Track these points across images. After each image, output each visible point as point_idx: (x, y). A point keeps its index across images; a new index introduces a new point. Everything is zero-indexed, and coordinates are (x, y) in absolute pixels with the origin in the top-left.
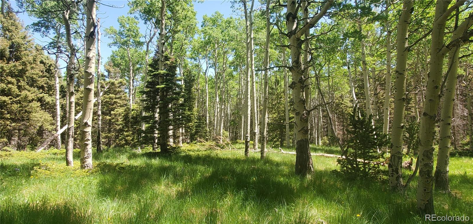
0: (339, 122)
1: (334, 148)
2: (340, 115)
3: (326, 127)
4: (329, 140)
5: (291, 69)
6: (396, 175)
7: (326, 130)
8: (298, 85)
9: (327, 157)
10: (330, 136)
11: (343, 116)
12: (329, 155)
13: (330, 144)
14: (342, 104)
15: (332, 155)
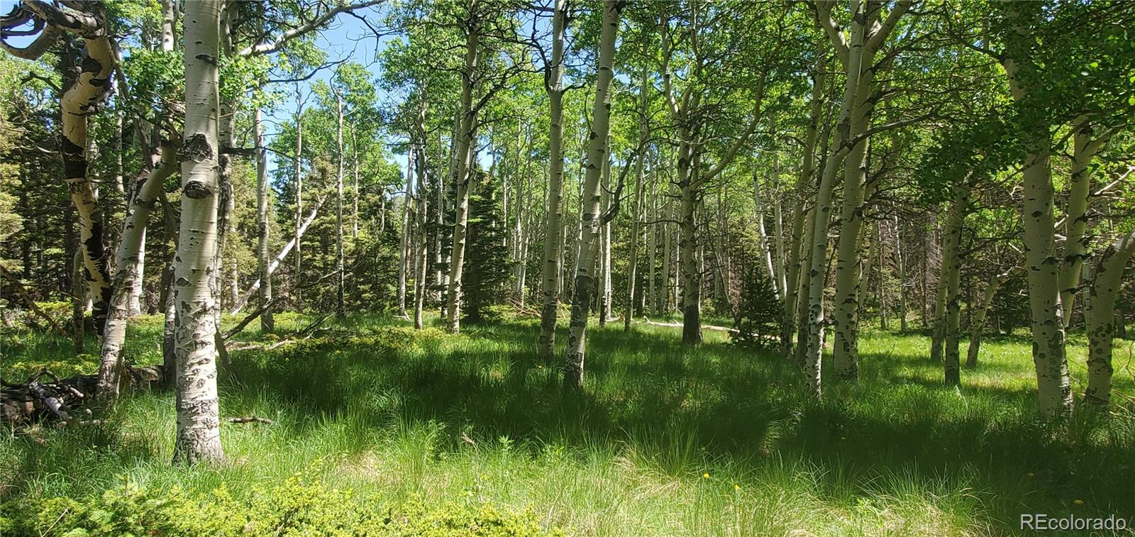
0: (734, 272)
1: (724, 319)
2: (739, 257)
3: (710, 280)
4: (714, 304)
5: (682, 225)
6: (786, 344)
7: (708, 285)
8: (690, 244)
9: (714, 330)
10: (719, 299)
11: (743, 259)
12: (717, 328)
13: (716, 313)
14: (742, 236)
15: (721, 328)
